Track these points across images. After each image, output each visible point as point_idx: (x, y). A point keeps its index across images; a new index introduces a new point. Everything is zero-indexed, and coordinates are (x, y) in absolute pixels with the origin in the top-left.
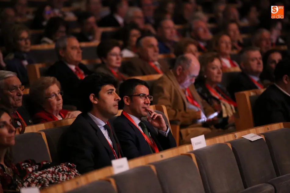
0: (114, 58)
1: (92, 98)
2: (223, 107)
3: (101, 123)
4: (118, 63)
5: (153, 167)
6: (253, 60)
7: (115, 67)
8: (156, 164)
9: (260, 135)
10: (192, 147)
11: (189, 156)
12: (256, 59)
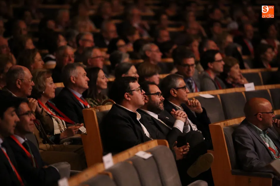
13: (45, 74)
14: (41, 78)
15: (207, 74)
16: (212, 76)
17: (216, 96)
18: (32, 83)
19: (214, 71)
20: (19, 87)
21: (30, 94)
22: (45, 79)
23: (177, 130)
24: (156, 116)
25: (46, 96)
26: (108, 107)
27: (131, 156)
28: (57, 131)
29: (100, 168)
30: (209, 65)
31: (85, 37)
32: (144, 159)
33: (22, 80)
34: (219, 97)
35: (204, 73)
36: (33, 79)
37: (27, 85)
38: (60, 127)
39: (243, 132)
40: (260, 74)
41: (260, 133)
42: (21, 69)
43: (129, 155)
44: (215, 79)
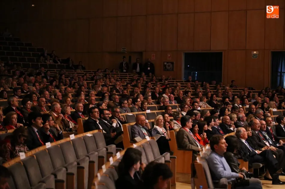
0: (29, 105)
1: (33, 121)
2: (70, 124)
3: (36, 130)
4: (29, 107)
5: (59, 146)
6: (80, 107)
7: (29, 108)
8: (60, 145)
9: (91, 134)
10: (70, 139)
11: (69, 141)
12: (81, 106)
13: (67, 106)
14: (65, 107)
15: (135, 106)
16: (137, 107)
17: (134, 115)
18: (61, 109)
19: (138, 105)
20: (56, 110)
21: (60, 112)
22: (66, 108)
23: (113, 126)
24: (106, 122)
25: (67, 114)
26: (87, 118)
27: (84, 135)
28: (71, 127)
29: (68, 139)
30: (136, 103)
31: (91, 93)
32: (89, 137)
33: (57, 108)
34: (135, 115)
35: (133, 106)
36: (61, 107)
37: (59, 109)
38: (72, 126)
39: (135, 128)
40: (156, 107)
41: (141, 128)
42: (56, 104)
43: (83, 135)
44: (138, 108)
